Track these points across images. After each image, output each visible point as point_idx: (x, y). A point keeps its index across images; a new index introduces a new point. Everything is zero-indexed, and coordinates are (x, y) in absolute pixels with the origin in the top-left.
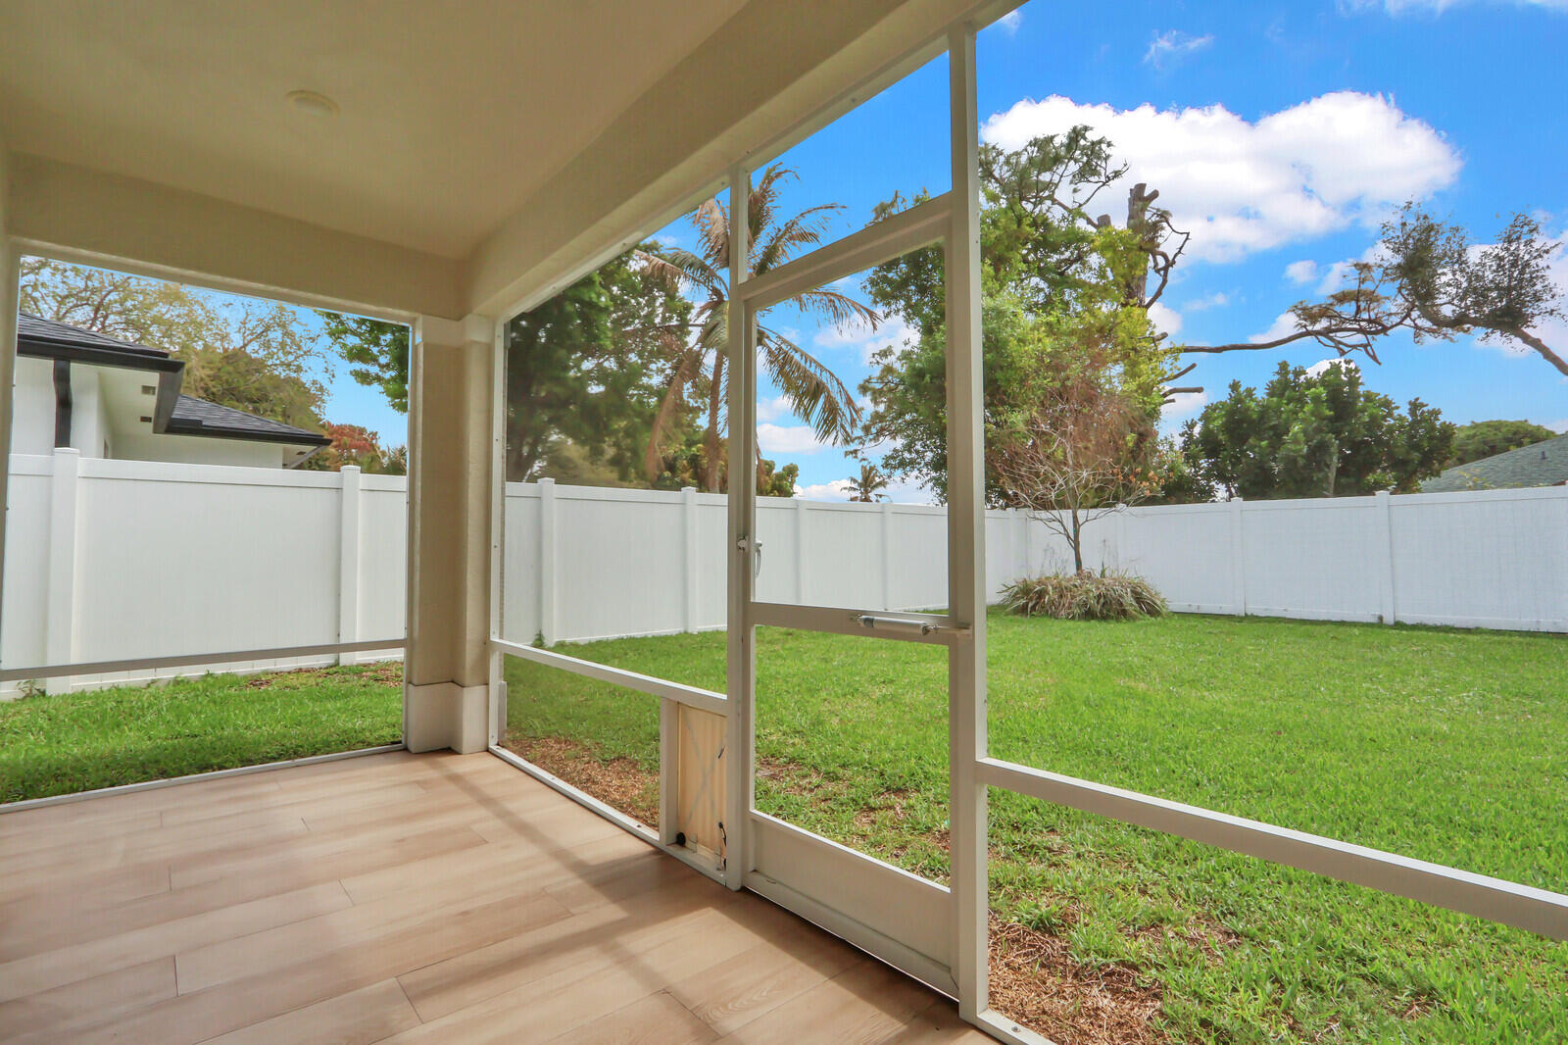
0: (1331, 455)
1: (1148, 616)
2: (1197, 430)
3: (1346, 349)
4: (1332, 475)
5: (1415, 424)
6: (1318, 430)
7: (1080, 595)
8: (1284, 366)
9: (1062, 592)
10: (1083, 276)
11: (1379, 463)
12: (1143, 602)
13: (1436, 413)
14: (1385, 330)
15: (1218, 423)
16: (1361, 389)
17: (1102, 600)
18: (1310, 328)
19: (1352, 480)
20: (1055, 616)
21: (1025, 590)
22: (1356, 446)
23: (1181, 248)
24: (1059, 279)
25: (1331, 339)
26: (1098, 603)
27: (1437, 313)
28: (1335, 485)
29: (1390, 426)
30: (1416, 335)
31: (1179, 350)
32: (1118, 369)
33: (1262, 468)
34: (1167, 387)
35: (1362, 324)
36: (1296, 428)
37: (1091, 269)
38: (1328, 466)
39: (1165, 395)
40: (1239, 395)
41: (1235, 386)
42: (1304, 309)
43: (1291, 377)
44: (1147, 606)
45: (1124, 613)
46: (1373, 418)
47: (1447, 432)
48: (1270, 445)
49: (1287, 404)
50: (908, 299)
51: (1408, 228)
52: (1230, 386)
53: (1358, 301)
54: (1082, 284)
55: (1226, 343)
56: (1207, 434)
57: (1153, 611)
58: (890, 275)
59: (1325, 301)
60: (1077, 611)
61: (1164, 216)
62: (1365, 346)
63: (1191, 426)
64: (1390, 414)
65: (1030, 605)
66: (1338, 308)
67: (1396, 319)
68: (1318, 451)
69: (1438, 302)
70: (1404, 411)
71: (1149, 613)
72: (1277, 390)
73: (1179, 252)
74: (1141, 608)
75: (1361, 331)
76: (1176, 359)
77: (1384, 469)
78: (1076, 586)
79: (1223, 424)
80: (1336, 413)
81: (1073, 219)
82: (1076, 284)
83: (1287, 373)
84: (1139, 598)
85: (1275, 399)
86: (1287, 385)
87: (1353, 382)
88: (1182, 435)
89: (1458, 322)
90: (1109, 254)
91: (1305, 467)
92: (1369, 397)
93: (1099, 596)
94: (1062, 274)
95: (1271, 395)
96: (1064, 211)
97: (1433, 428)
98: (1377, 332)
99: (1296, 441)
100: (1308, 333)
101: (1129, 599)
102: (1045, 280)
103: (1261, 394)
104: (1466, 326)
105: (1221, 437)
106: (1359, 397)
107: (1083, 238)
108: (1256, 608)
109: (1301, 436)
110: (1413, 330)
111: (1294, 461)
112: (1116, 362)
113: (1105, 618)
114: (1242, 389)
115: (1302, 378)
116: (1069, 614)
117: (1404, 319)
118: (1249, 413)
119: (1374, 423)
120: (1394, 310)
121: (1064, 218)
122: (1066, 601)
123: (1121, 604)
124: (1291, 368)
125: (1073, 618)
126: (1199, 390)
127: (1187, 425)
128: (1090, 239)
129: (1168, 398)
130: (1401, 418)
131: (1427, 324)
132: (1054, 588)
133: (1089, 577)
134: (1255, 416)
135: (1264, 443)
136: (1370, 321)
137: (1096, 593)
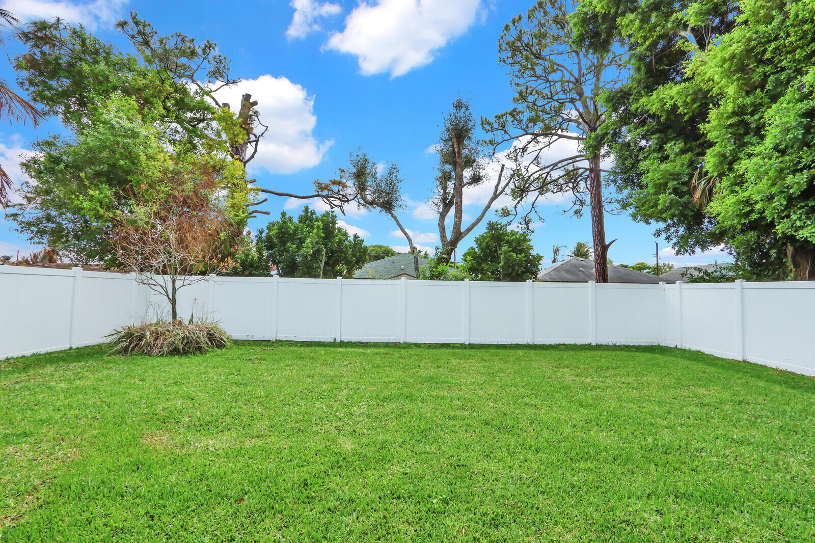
0: (322, 256)
1: (216, 349)
2: (264, 235)
3: (333, 206)
4: (322, 265)
5: (355, 244)
6: (317, 243)
7: (171, 337)
8: (307, 209)
9: (157, 335)
10: (206, 132)
11: (341, 261)
12: (214, 340)
13: (362, 241)
14: (348, 201)
15: (274, 232)
16: (337, 226)
17: (186, 341)
18: (320, 193)
19: (330, 268)
20: (149, 354)
21: (129, 335)
22: (332, 251)
23: (263, 134)
24: (192, 129)
25: (328, 200)
26: (182, 343)
27: (366, 197)
28: (324, 270)
29: (346, 245)
30: (359, 206)
31: (259, 190)
32: (225, 192)
33: (292, 259)
34: (251, 208)
35: (340, 196)
36: (308, 241)
37: (212, 129)
38: (321, 261)
39: (250, 214)
40: (285, 219)
41: (283, 214)
42: (319, 184)
43: (309, 214)
44: (216, 341)
45: (200, 349)
46: (340, 240)
47: (365, 249)
48: (297, 247)
49: (306, 228)
50: (68, 107)
51: (359, 158)
52: (281, 214)
53: (339, 185)
54: (206, 137)
55: (284, 192)
56: (269, 238)
57: (220, 345)
58: (51, 82)
59: (328, 182)
60: (166, 349)
61: (256, 113)
62: (341, 206)
63: (261, 232)
64: (346, 239)
65: (132, 346)
66: (331, 186)
67: (352, 197)
68: (316, 254)
69: (367, 193)
70: (351, 238)
71: (218, 347)
72: (303, 219)
73: (262, 135)
74: (212, 344)
75: (339, 199)
76: (257, 194)
77: (343, 264)
78: (169, 331)
79: (276, 233)
80: (326, 235)
81: (203, 95)
82: (201, 136)
83: (308, 212)
84: (211, 337)
85: (301, 224)
86: (308, 217)
87: (334, 222)
88: (256, 236)
89: (372, 203)
90: (223, 124)
91: (310, 261)
92: (340, 230)
93: (183, 338)
94: (194, 126)
95: (300, 222)
96: (198, 87)
97: (361, 248)
98: (345, 201)
99: (307, 247)
100: (319, 196)
101: (204, 339)
102: (182, 126)
103: (296, 220)
104: (375, 205)
105: (275, 240)
106: (336, 229)
107: (208, 109)
108: (282, 337)
109: (310, 245)
110: (357, 203)
111: (306, 257)
112: (224, 188)
113: (185, 353)
114: (287, 216)
115: (314, 216)
116: (160, 352)
117: (355, 198)
118: (289, 230)
119: (340, 242)
120: (352, 193)
121: (196, 93)
122: (159, 342)
123: (198, 343)
124: (310, 210)
125: (162, 355)
126: (268, 213)
127: (259, 231)
128: (213, 111)
129: (252, 215)
130: (350, 242)
131: (362, 202)
132: (152, 333)
133: (180, 323)
134: (291, 231)
135: (294, 246)
136: (343, 196)
137: (182, 335)
